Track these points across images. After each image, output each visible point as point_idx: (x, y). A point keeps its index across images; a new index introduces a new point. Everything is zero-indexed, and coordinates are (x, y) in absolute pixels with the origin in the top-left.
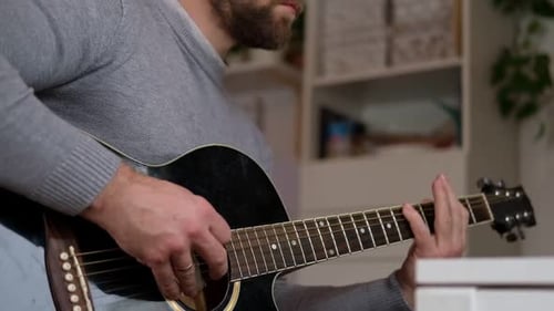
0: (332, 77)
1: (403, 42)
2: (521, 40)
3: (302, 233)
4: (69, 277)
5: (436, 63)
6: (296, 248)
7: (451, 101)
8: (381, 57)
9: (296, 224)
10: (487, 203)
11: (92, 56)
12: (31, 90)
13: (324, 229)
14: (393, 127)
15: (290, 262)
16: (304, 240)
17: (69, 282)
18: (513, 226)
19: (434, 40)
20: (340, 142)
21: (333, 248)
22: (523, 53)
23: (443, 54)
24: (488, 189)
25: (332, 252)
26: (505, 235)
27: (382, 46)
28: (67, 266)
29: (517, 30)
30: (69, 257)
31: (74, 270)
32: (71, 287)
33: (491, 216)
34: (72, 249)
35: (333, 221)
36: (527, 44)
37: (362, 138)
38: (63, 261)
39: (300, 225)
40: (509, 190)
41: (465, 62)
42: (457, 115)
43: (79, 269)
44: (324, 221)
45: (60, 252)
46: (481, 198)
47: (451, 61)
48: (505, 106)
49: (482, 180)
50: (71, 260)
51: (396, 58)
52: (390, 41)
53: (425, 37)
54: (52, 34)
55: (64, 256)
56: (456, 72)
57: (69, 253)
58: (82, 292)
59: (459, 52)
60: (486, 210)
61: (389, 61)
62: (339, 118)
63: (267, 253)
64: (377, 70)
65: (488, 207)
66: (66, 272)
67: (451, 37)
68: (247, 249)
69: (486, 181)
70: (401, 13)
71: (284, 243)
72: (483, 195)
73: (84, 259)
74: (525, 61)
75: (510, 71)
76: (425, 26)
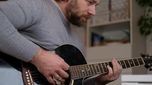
0: (95, 24)
1: (114, 15)
2: (146, 14)
3: (91, 67)
4: (28, 78)
5: (123, 20)
6: (89, 71)
7: (127, 31)
8: (108, 19)
9: (89, 65)
10: (143, 60)
11: (35, 20)
12: (17, 30)
13: (97, 66)
14: (111, 38)
15: (87, 75)
16: (91, 69)
17: (28, 80)
18: (151, 66)
19: (122, 14)
20: (97, 42)
21: (99, 71)
22: (147, 17)
23: (125, 18)
24: (143, 56)
25: (99, 73)
26: (149, 69)
27: (108, 16)
28: (27, 75)
29: (145, 11)
30: (28, 73)
31: (29, 76)
32: (28, 81)
33: (144, 63)
34: (29, 71)
35: (99, 64)
36: (148, 15)
37: (103, 41)
38: (26, 74)
39: (90, 65)
40: (149, 57)
41: (131, 20)
42: (129, 34)
43: (30, 76)
44: (97, 64)
45: (26, 72)
46: (141, 58)
47: (127, 20)
48: (142, 32)
49: (142, 54)
50: (28, 74)
51: (112, 19)
52: (110, 15)
53: (120, 13)
54: (24, 15)
55: (27, 73)
56: (128, 23)
57: (28, 72)
58: (31, 82)
59: (129, 17)
60: (143, 62)
61: (110, 20)
62: (97, 35)
63: (81, 72)
64: (107, 22)
65: (143, 61)
66: (27, 77)
67: (127, 13)
68: (76, 71)
69: (143, 54)
70: (113, 7)
71: (86, 70)
72: (142, 58)
73: (32, 73)
74: (148, 19)
75: (143, 22)
76: (120, 10)
